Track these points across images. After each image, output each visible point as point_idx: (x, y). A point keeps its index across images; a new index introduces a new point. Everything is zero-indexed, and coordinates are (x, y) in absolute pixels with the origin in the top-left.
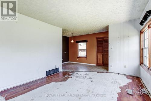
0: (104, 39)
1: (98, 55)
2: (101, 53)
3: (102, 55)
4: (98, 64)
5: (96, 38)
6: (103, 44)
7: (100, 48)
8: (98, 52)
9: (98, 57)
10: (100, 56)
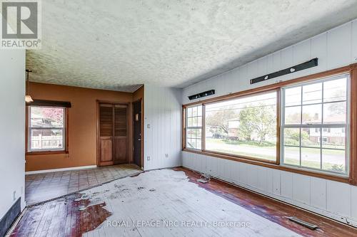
0: (116, 106)
1: (102, 142)
2: (109, 137)
3: (110, 141)
4: (101, 162)
5: (97, 101)
6: (114, 118)
7: (107, 126)
8: (101, 135)
9: (102, 147)
10: (106, 144)
